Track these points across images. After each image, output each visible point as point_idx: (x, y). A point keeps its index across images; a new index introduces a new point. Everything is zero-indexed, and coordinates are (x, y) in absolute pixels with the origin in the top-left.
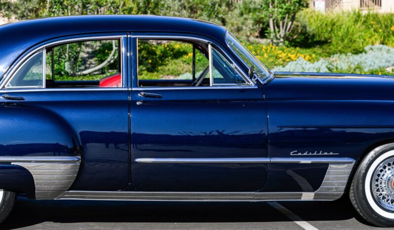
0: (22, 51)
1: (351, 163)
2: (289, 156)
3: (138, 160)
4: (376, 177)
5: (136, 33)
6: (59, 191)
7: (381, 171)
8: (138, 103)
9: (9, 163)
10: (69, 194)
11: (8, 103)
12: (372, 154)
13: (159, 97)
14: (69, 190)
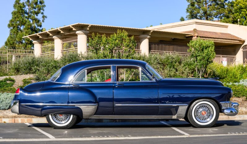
0: (79, 70)
1: (187, 106)
2: (166, 103)
3: (116, 105)
4: (196, 111)
5: (116, 64)
6: (91, 115)
7: (198, 109)
8: (116, 87)
9: (74, 106)
10: (93, 116)
11: (74, 87)
12: (194, 103)
13: (123, 85)
14: (94, 115)
